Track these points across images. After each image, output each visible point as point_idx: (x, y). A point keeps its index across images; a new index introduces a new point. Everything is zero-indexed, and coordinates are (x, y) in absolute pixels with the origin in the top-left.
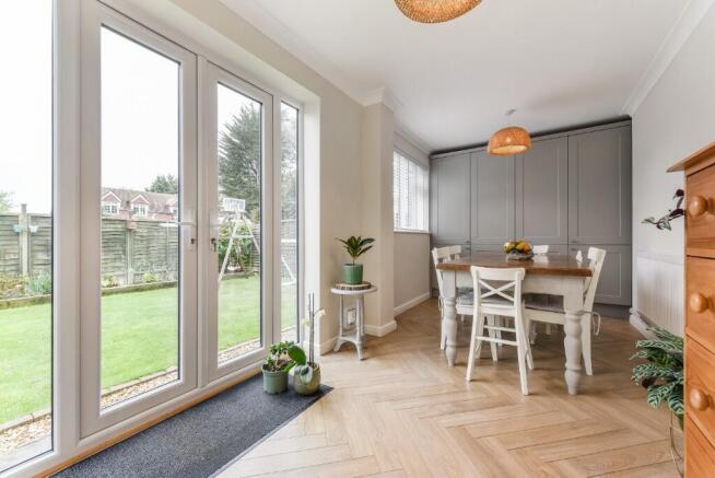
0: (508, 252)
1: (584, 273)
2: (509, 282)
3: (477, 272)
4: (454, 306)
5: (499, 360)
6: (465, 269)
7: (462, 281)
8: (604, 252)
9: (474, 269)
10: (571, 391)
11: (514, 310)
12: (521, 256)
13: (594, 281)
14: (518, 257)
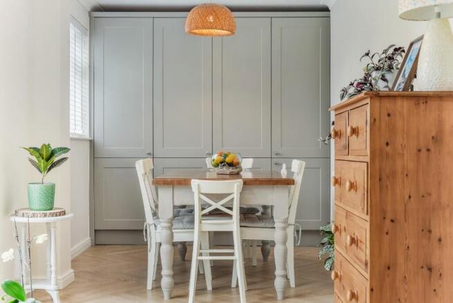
0: (217, 165)
1: (289, 182)
2: (229, 194)
3: (199, 186)
4: (170, 228)
5: (213, 289)
6: (184, 183)
7: (181, 197)
8: (304, 163)
9: (195, 183)
10: (280, 296)
11: (232, 225)
12: (231, 170)
13: (296, 190)
14: (228, 172)
